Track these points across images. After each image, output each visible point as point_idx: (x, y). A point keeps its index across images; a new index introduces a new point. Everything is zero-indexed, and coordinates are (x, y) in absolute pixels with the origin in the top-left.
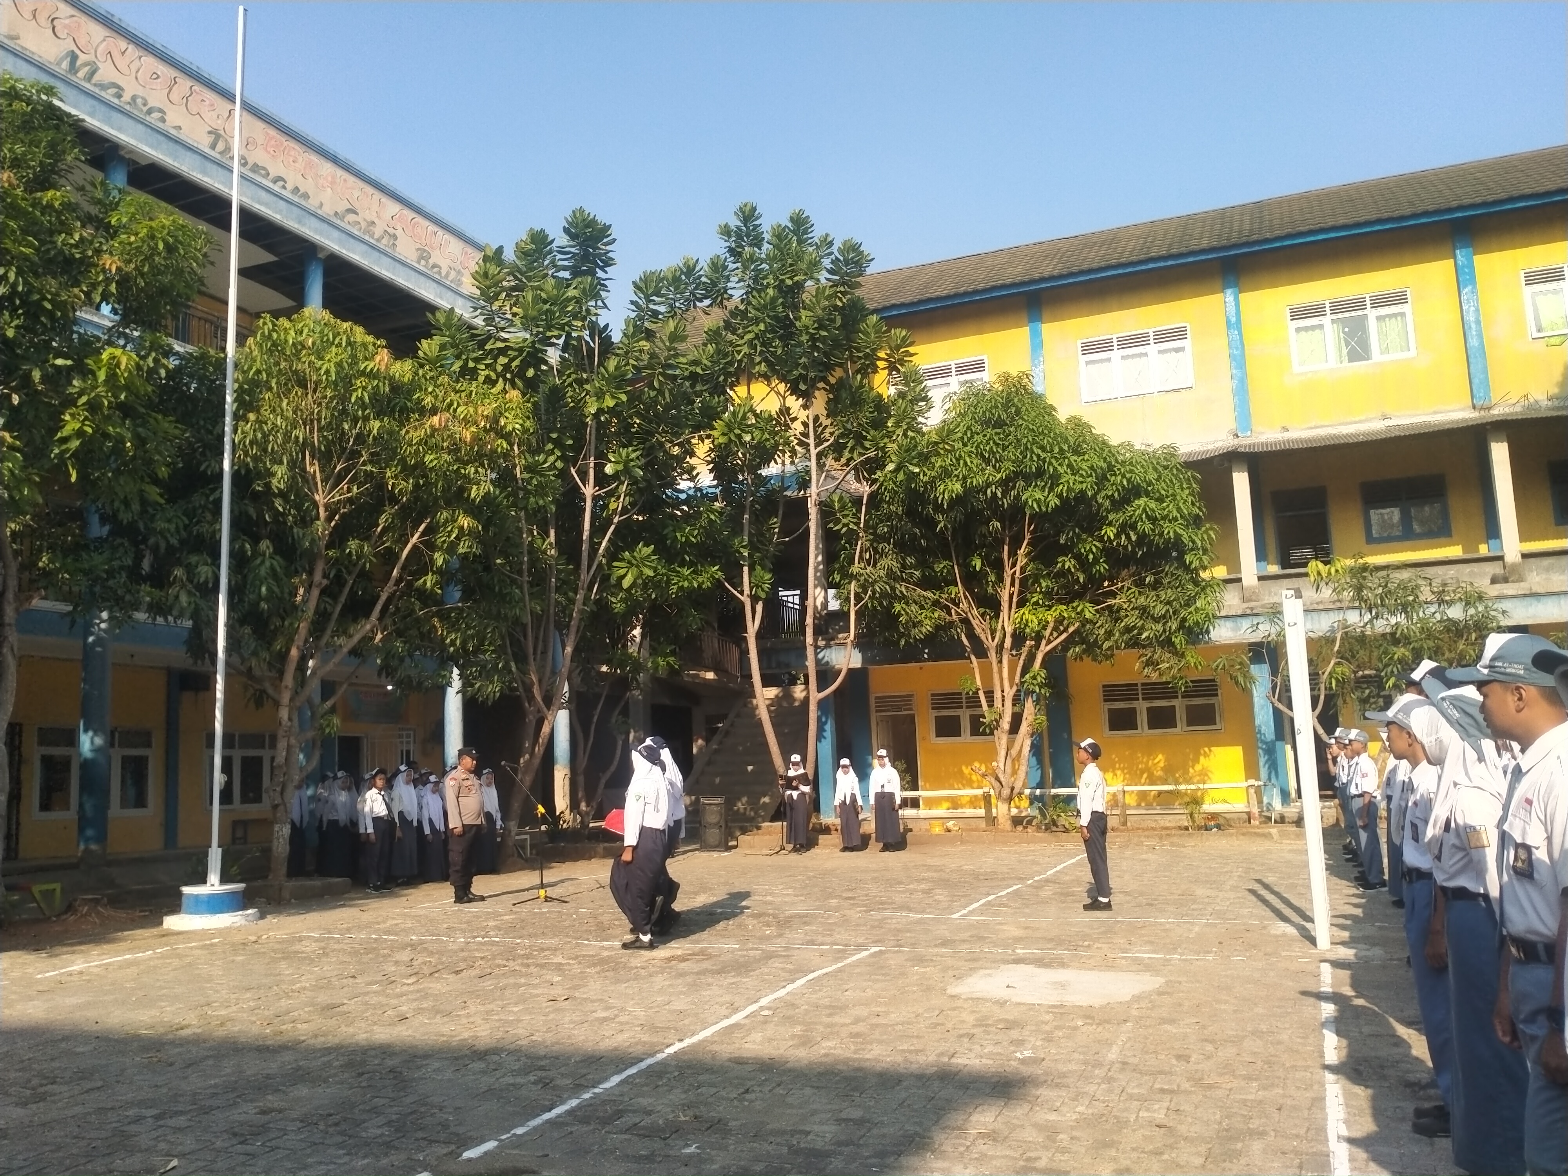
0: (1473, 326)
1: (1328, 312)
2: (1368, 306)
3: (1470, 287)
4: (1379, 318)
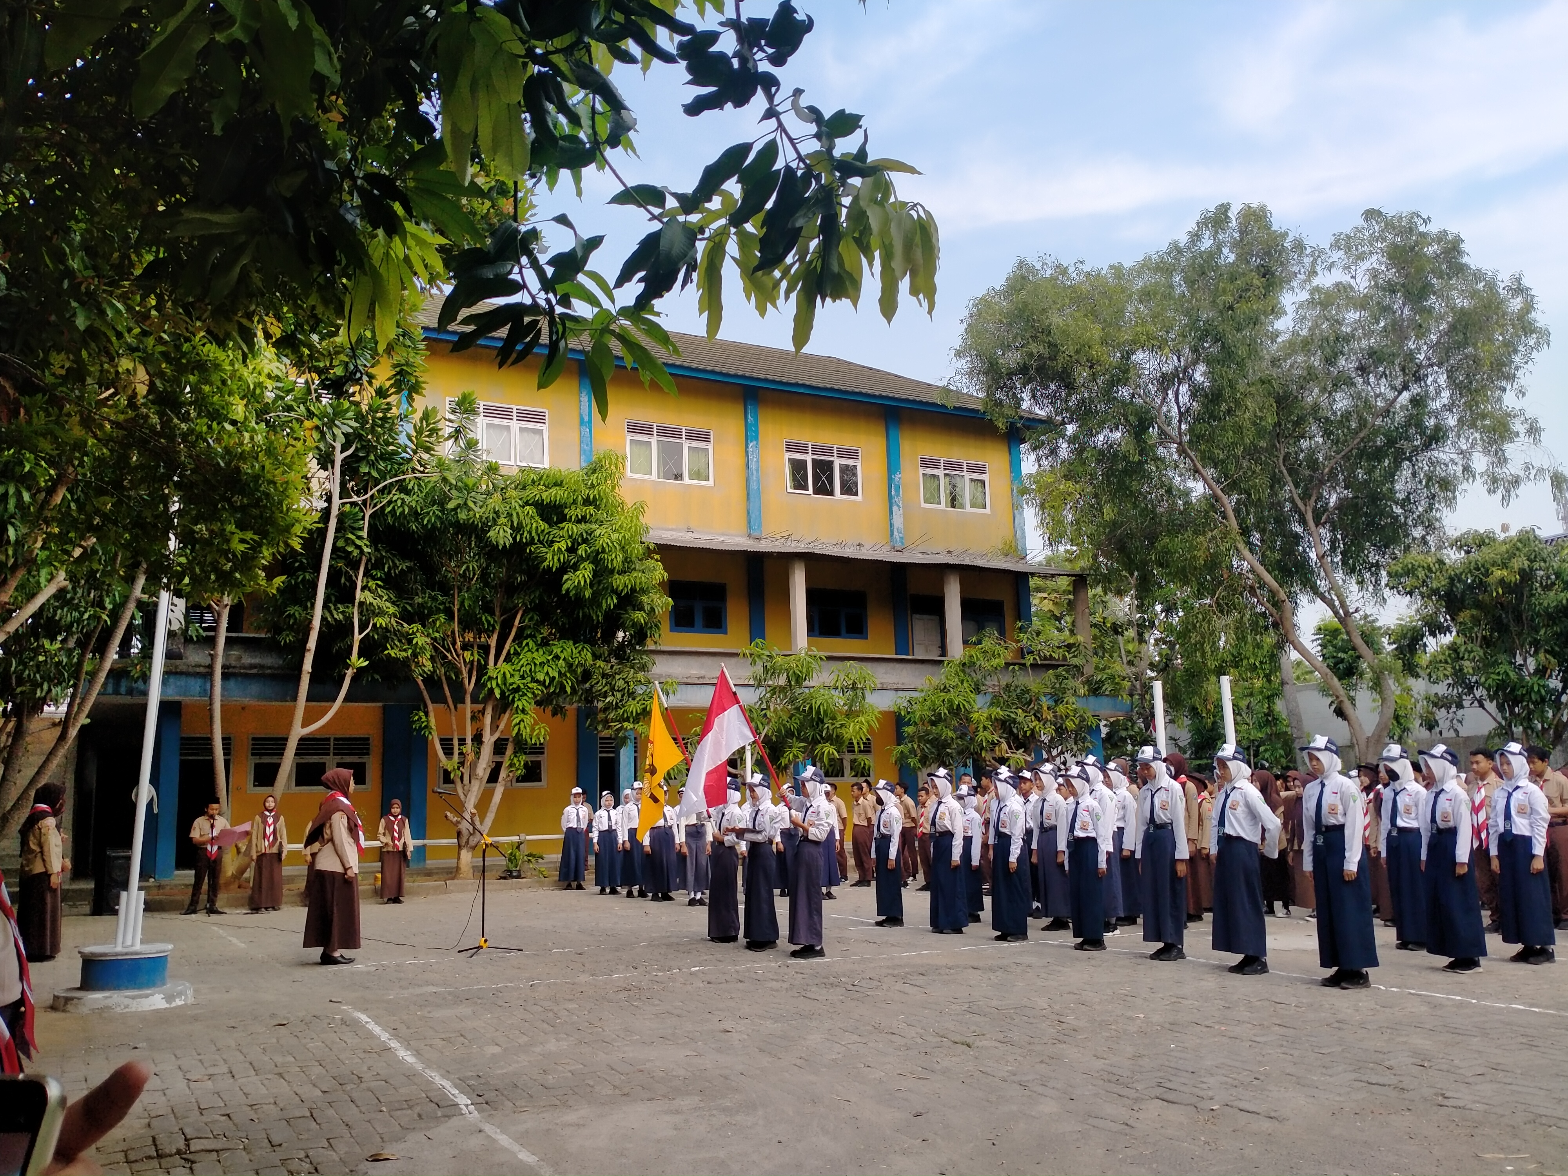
0: (755, 471)
1: (656, 433)
2: (684, 437)
3: (755, 442)
4: (691, 449)
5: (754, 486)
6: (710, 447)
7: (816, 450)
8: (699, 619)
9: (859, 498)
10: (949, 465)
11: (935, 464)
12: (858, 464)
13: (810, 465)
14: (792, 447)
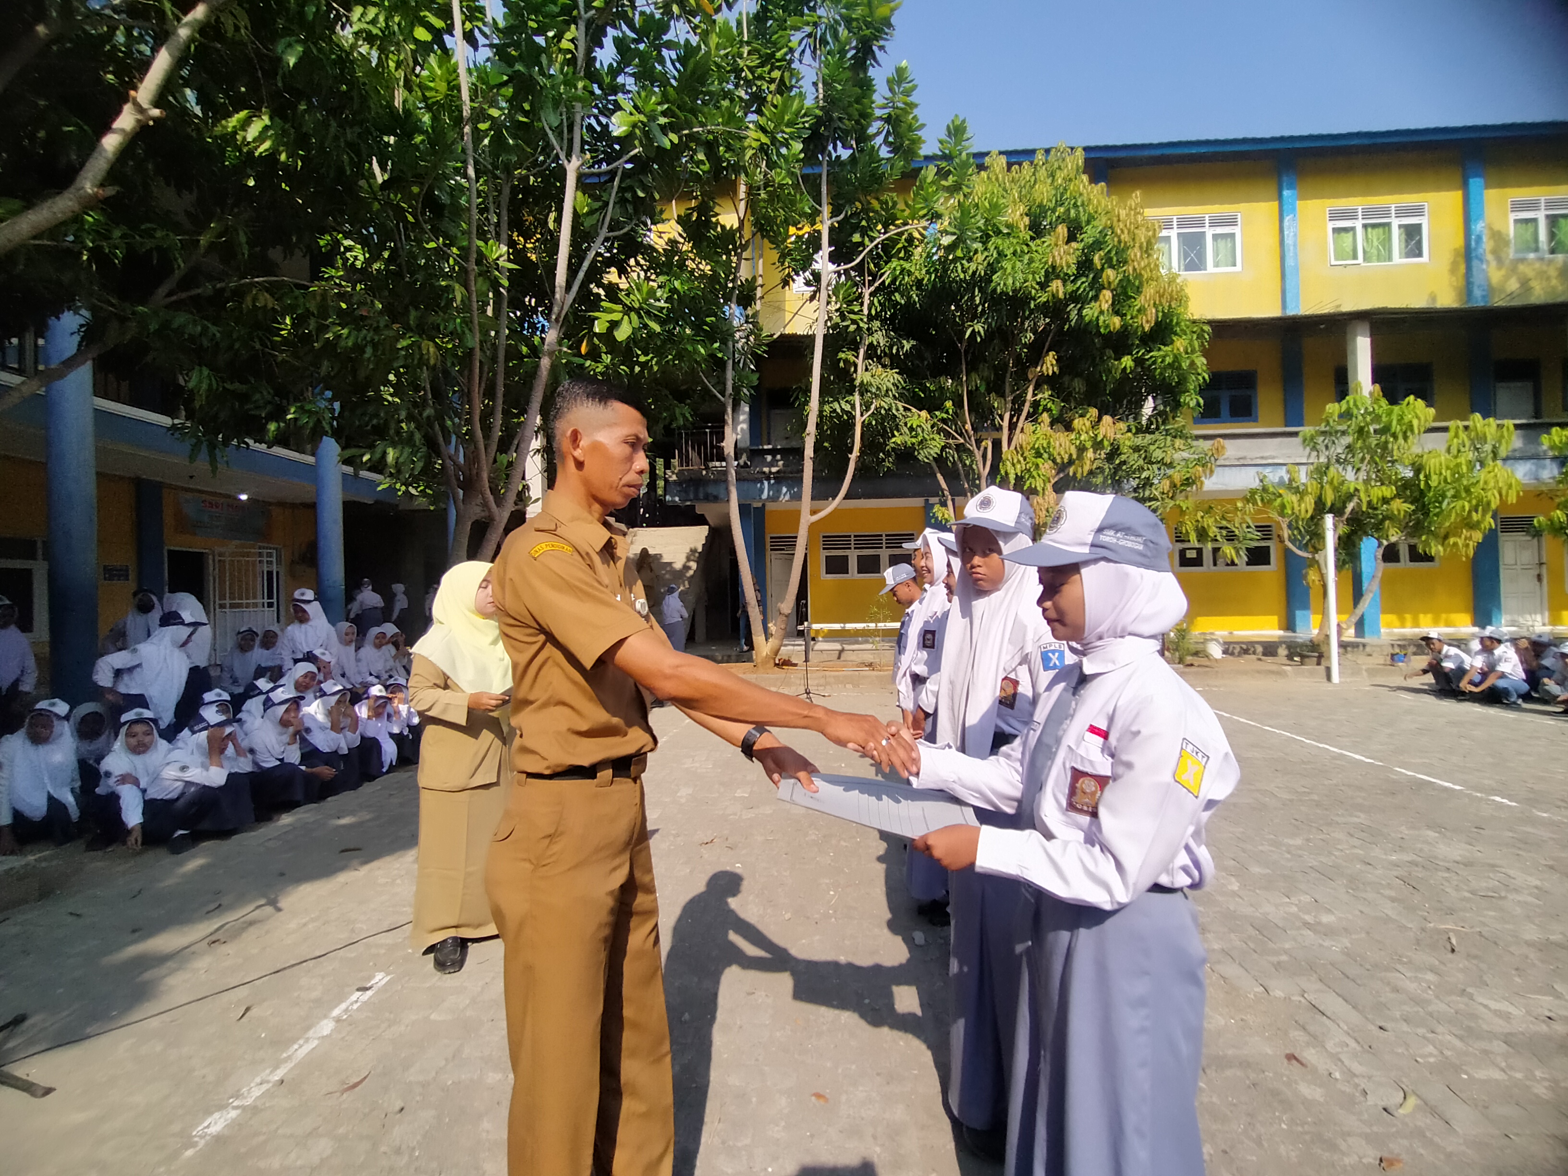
0: (1292, 248)
1: (1175, 226)
2: (1207, 225)
3: (1291, 216)
4: (1215, 237)
5: (1289, 262)
6: (1237, 230)
7: (1367, 213)
8: (1225, 409)
9: (1424, 260)
10: (1551, 204)
11: (1532, 205)
12: (1424, 221)
13: (1360, 231)
14: (1335, 215)
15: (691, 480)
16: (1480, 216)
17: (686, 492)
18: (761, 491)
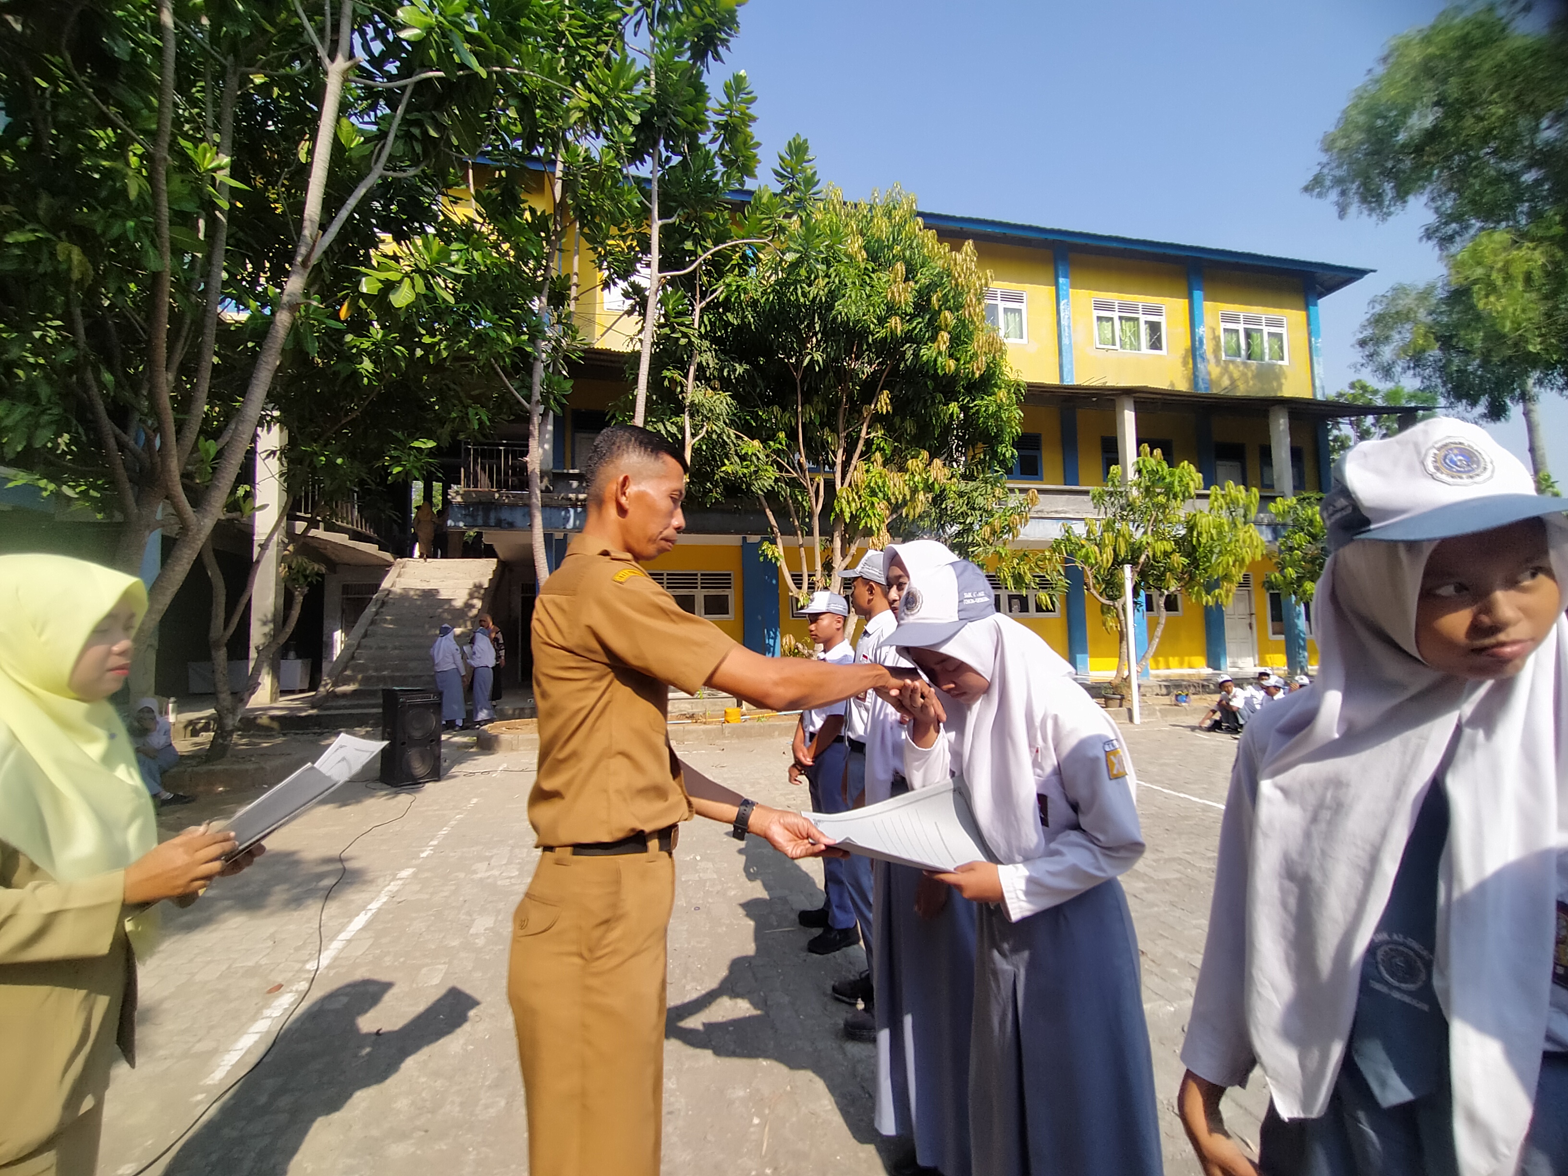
0: (1067, 329)
2: (999, 299)
3: (1066, 301)
5: (1065, 341)
6: (1022, 306)
7: (1121, 308)
9: (1163, 352)
10: (1247, 320)
11: (1234, 319)
12: (1163, 321)
13: (1117, 322)
14: (1099, 306)
15: (480, 503)
16: (1202, 322)
17: (473, 516)
18: (567, 519)
